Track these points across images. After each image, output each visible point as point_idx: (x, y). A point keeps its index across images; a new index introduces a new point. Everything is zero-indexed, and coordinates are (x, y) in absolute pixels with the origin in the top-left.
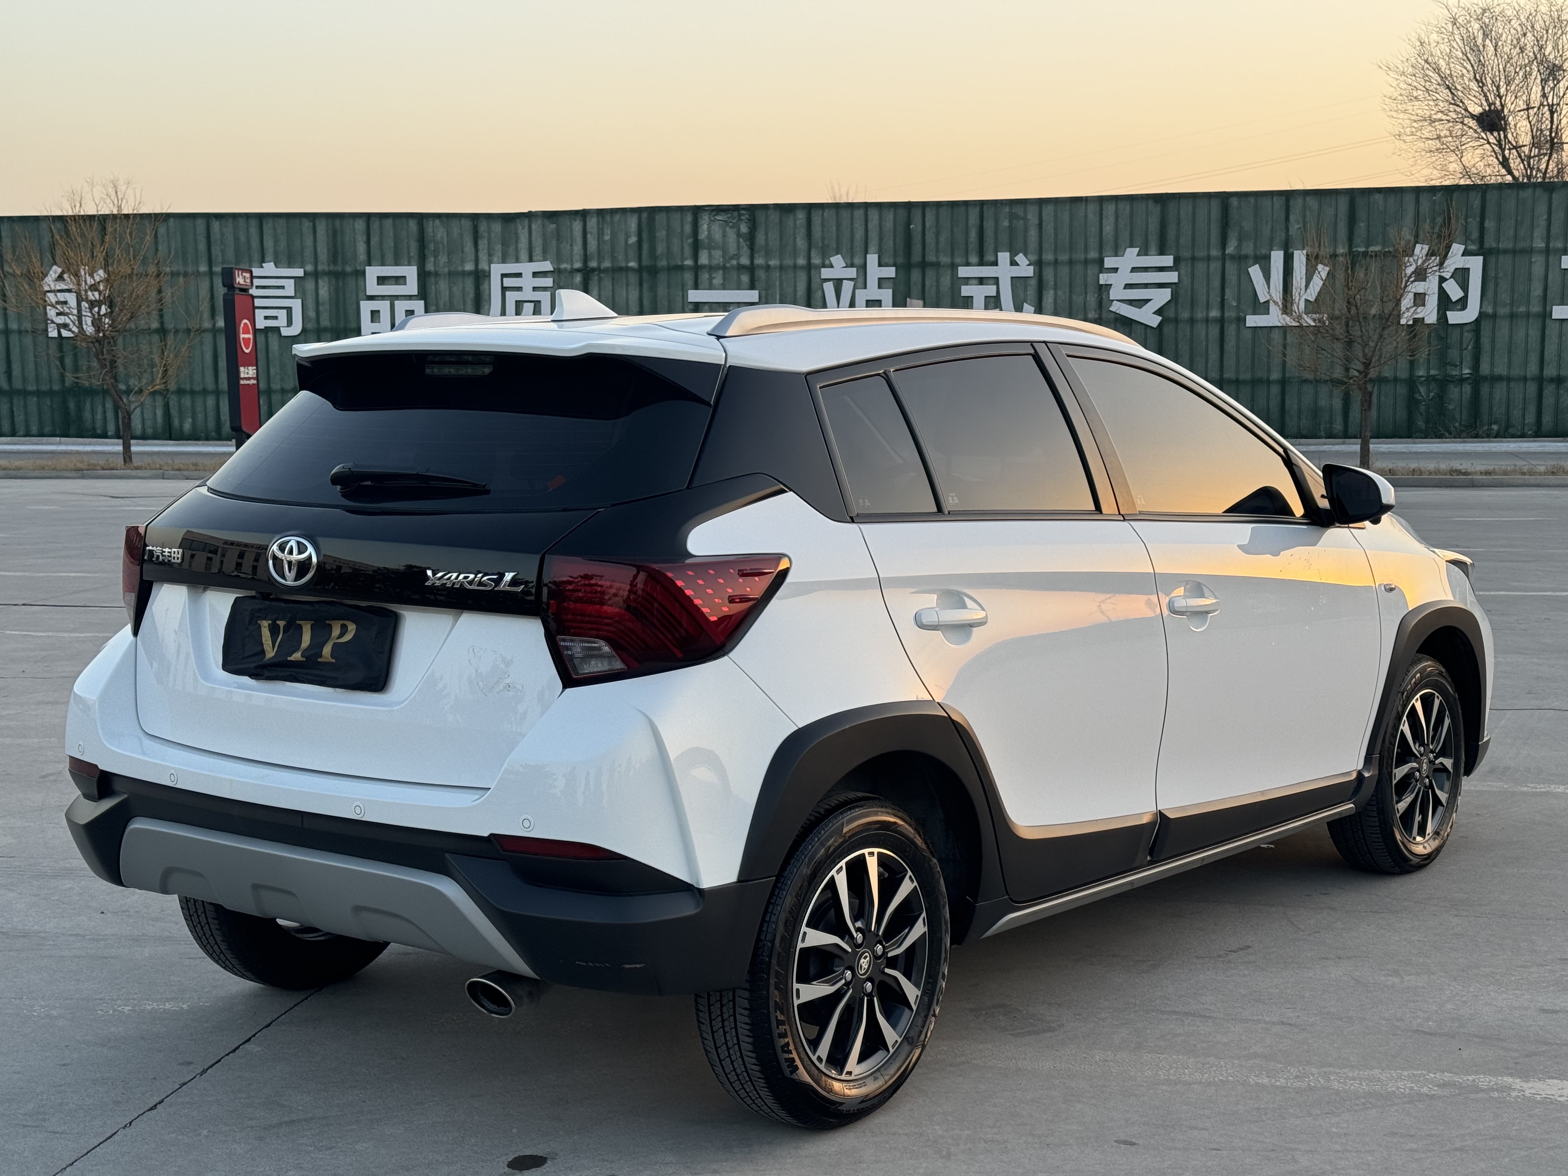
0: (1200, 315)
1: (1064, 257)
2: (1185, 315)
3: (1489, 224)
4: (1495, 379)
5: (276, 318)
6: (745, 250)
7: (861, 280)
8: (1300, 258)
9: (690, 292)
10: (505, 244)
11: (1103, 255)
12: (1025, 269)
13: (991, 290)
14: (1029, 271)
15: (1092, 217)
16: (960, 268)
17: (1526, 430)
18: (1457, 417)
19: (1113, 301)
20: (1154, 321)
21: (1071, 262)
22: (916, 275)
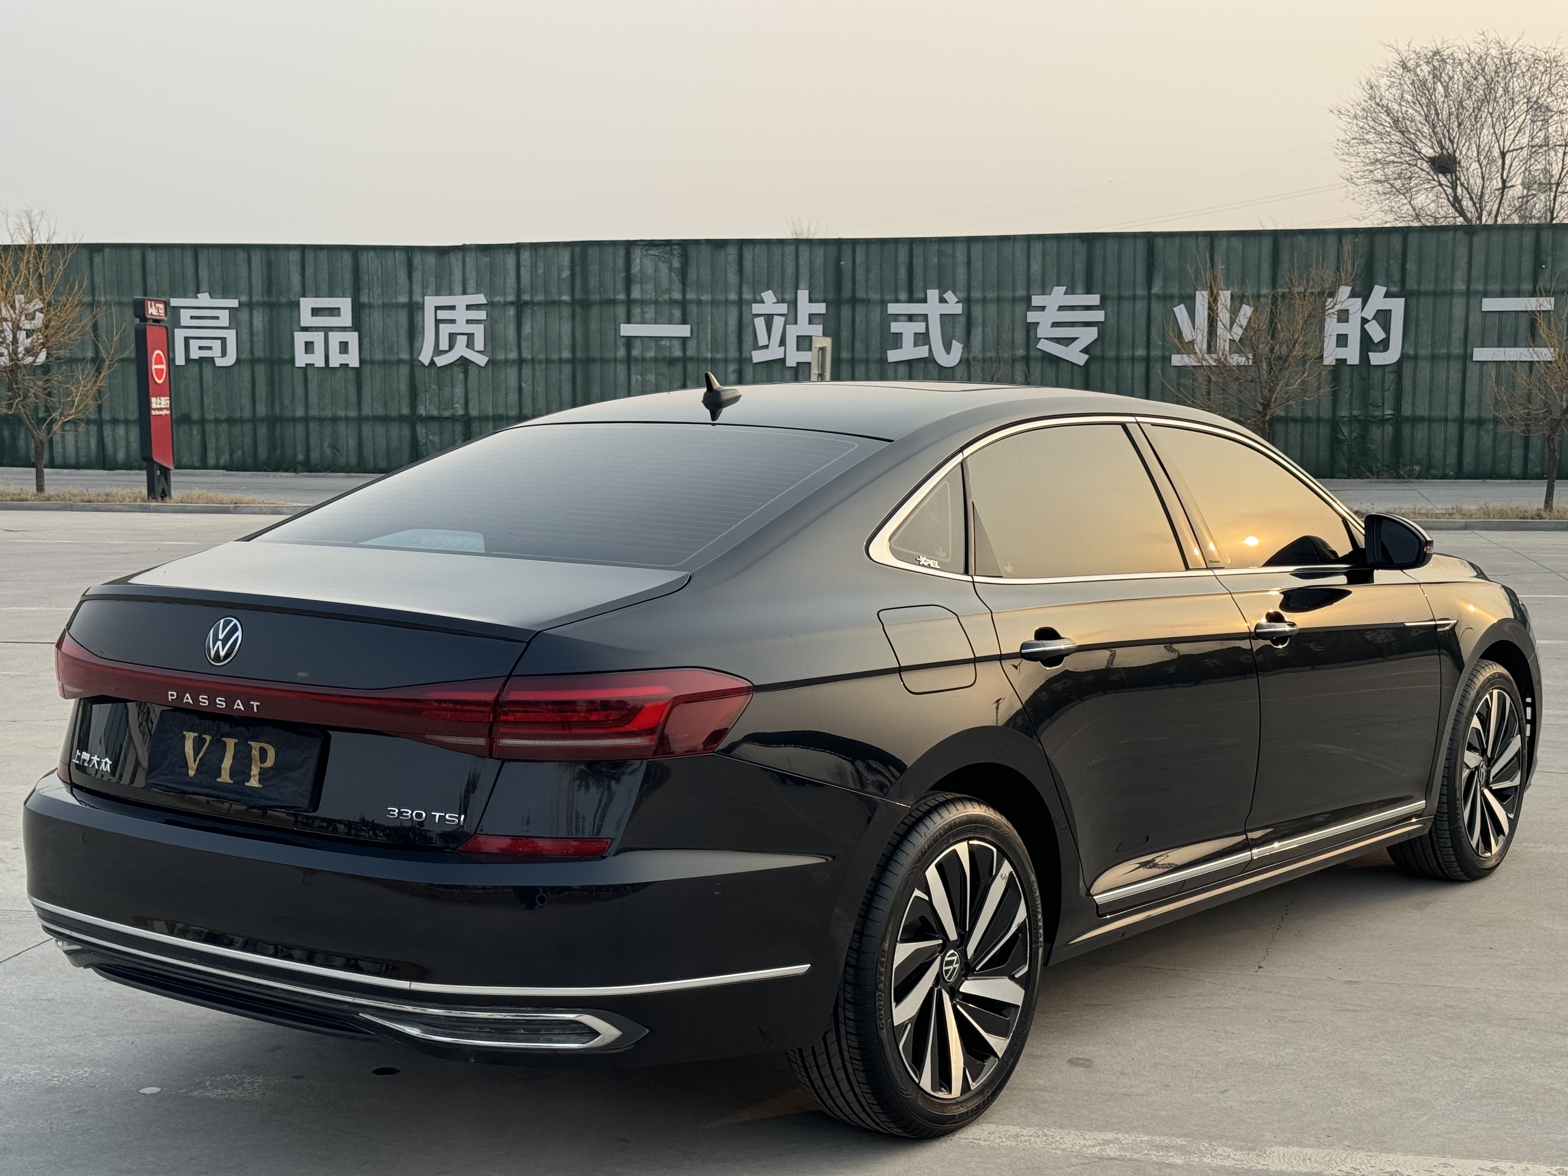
0: (1126, 354)
1: (992, 295)
2: (1111, 353)
3: (1411, 266)
4: (1416, 420)
5: (210, 348)
6: (677, 285)
7: (792, 316)
8: (1225, 296)
9: (622, 325)
10: (439, 277)
11: (1031, 293)
12: (954, 307)
13: (920, 327)
14: (958, 309)
15: (1020, 255)
16: (889, 305)
17: (1447, 471)
18: (1380, 457)
19: (1040, 339)
20: (1081, 359)
21: (999, 300)
22: (846, 311)
